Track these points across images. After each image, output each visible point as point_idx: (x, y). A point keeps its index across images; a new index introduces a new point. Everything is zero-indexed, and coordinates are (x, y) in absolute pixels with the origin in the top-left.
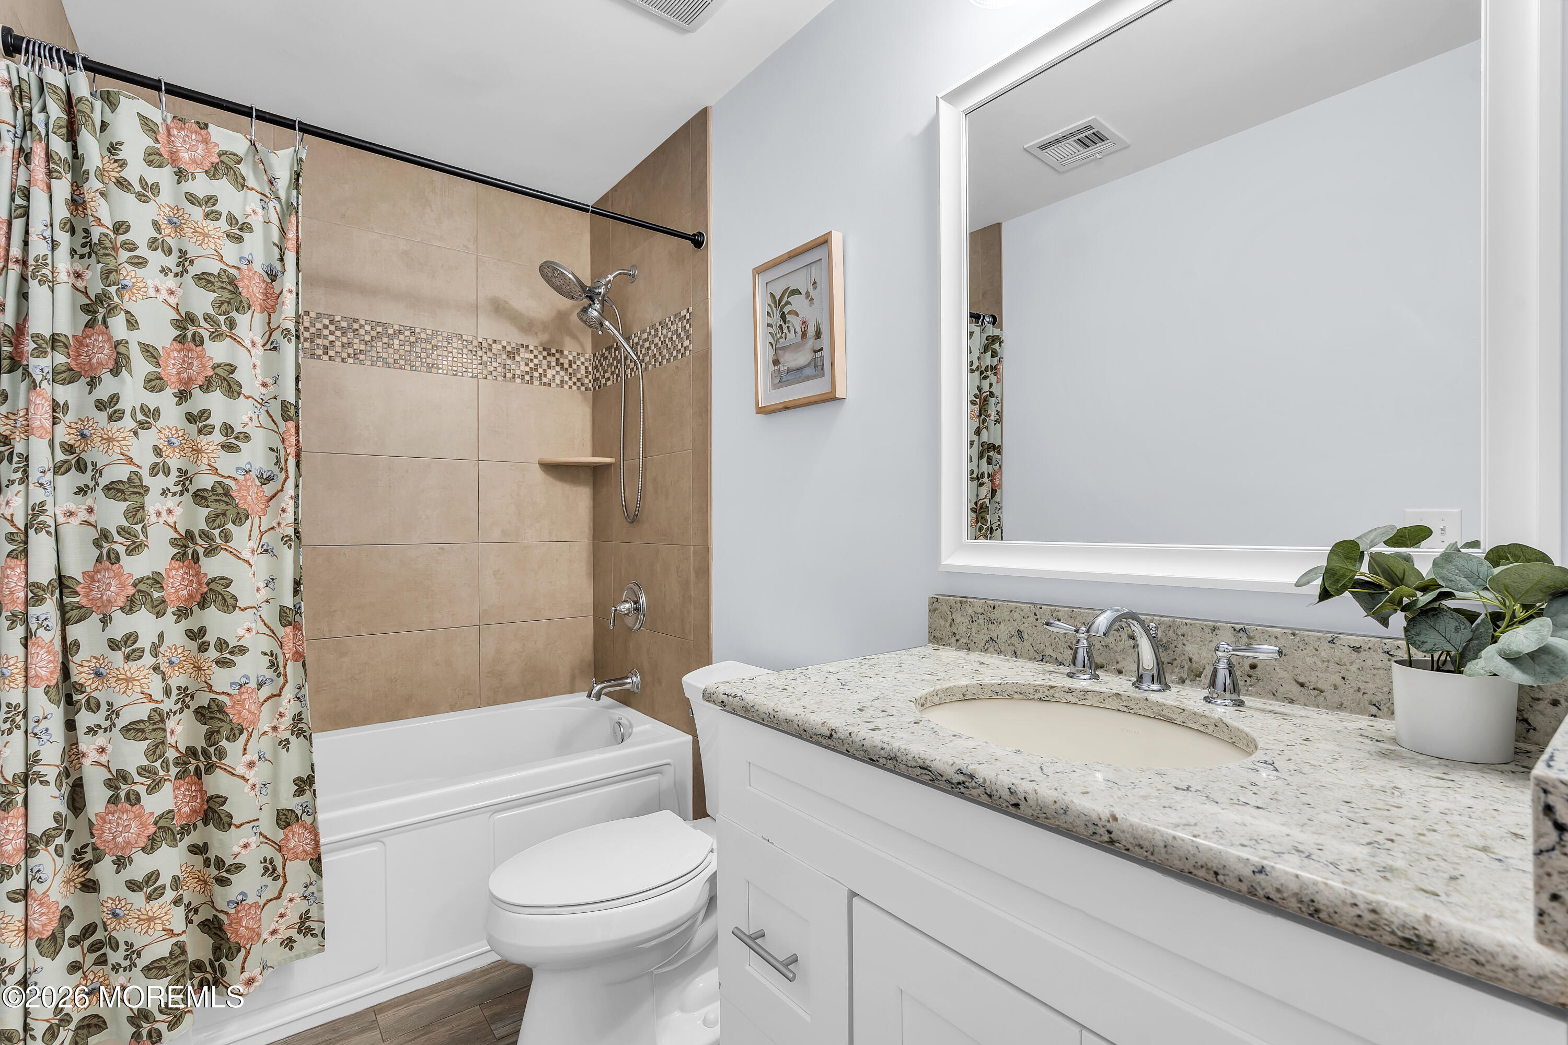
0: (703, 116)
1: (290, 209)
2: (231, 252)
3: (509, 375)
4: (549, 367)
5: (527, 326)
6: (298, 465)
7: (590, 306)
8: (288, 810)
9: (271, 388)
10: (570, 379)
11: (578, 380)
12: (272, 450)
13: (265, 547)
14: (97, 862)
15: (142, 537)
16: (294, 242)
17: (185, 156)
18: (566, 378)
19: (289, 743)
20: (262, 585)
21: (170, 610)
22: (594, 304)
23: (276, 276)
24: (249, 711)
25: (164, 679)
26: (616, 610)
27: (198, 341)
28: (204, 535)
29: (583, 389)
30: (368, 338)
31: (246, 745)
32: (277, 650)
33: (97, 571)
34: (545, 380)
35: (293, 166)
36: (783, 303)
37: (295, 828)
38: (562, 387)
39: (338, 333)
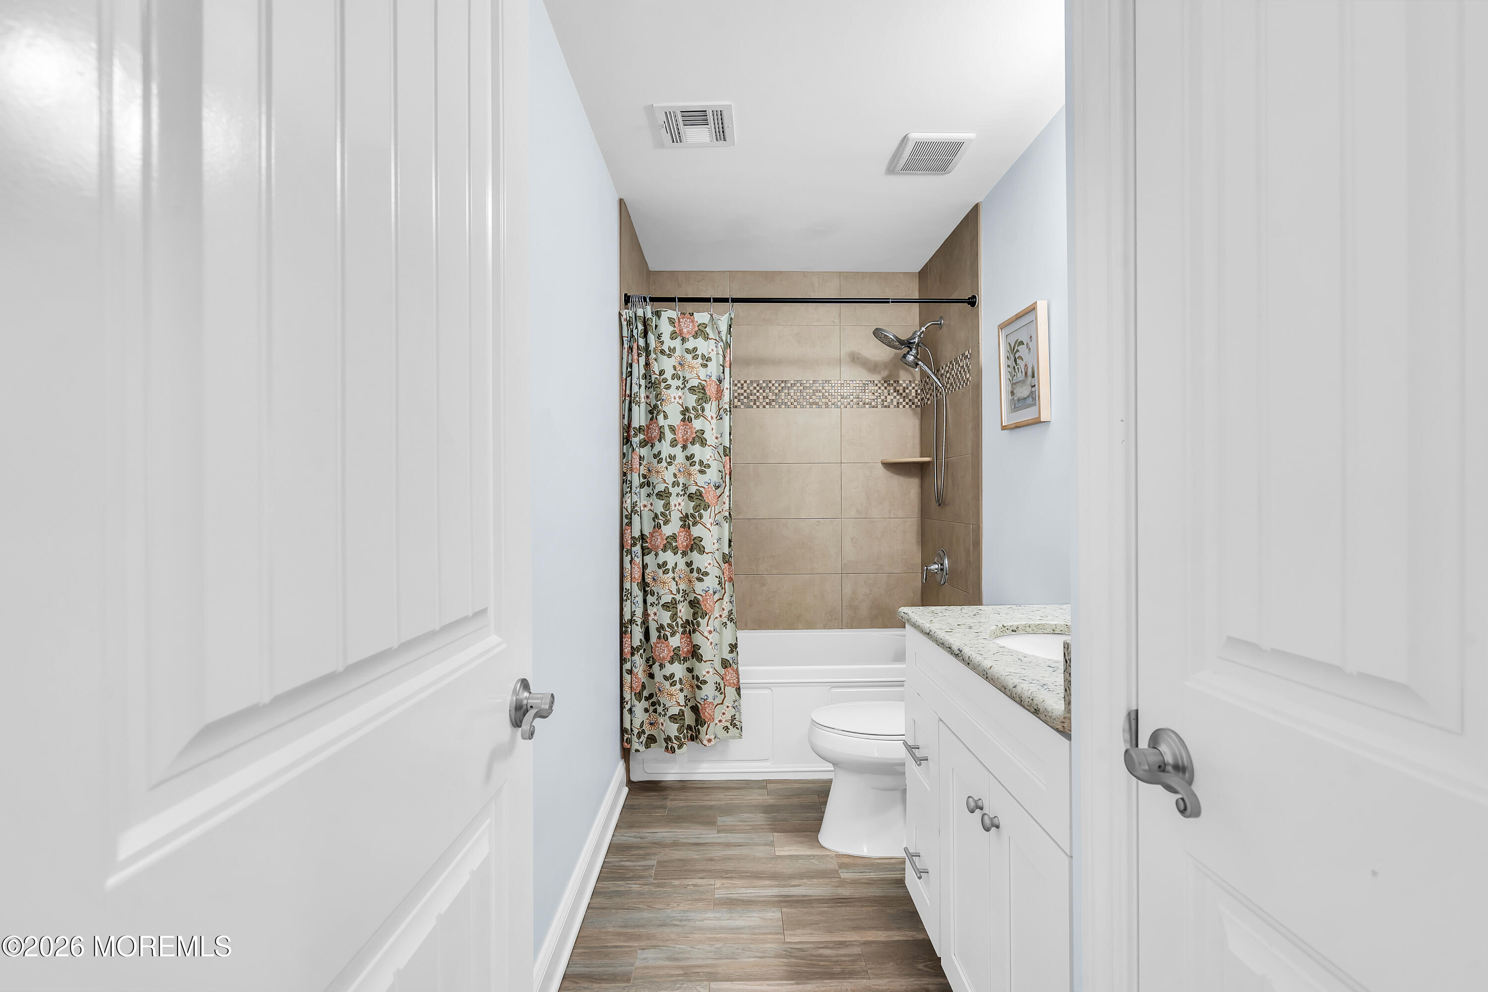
0: (976, 208)
1: (728, 345)
2: (703, 373)
3: (861, 403)
4: (889, 394)
5: (872, 367)
6: (730, 478)
7: (908, 353)
8: (727, 660)
9: (720, 439)
10: (904, 401)
11: (910, 400)
12: (720, 471)
13: (717, 522)
14: (654, 664)
15: (669, 517)
16: (729, 362)
17: (685, 330)
18: (901, 400)
19: (726, 624)
20: (716, 541)
21: (679, 552)
22: (911, 350)
23: (721, 381)
24: (710, 605)
25: (677, 585)
26: (927, 569)
27: (690, 420)
28: (693, 516)
29: (914, 406)
30: (777, 391)
31: (708, 622)
32: (722, 576)
33: (654, 532)
34: (886, 404)
35: (728, 322)
36: (1015, 351)
37: (729, 670)
38: (898, 407)
39: (761, 391)
